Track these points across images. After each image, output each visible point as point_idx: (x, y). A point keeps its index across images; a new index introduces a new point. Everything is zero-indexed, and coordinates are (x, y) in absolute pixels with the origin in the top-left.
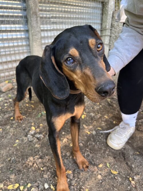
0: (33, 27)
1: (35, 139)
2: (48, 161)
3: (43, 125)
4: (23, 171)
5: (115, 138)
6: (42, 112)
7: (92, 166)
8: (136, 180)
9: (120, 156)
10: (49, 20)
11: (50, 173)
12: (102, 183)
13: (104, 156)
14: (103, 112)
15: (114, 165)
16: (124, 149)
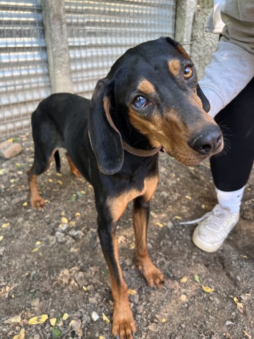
0: (56, 42)
1: (69, 239)
2: (95, 275)
3: (81, 214)
4: (53, 292)
5: (206, 233)
6: (78, 193)
7: (170, 281)
8: (244, 302)
9: (216, 263)
10: (83, 28)
11: (100, 294)
12: (188, 307)
13: (189, 263)
14: (183, 189)
15: (207, 277)
16: (223, 251)
